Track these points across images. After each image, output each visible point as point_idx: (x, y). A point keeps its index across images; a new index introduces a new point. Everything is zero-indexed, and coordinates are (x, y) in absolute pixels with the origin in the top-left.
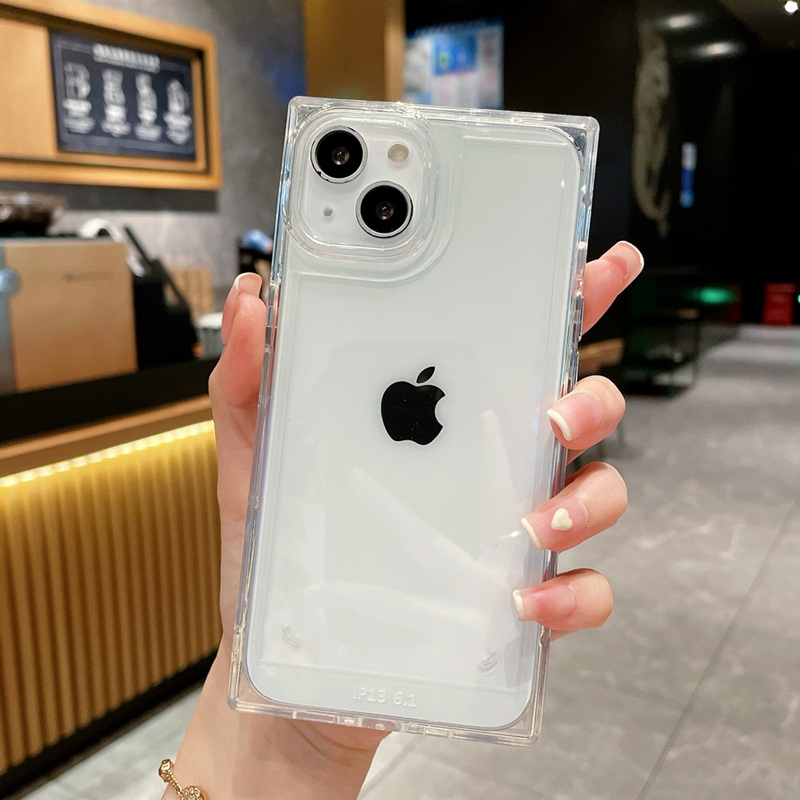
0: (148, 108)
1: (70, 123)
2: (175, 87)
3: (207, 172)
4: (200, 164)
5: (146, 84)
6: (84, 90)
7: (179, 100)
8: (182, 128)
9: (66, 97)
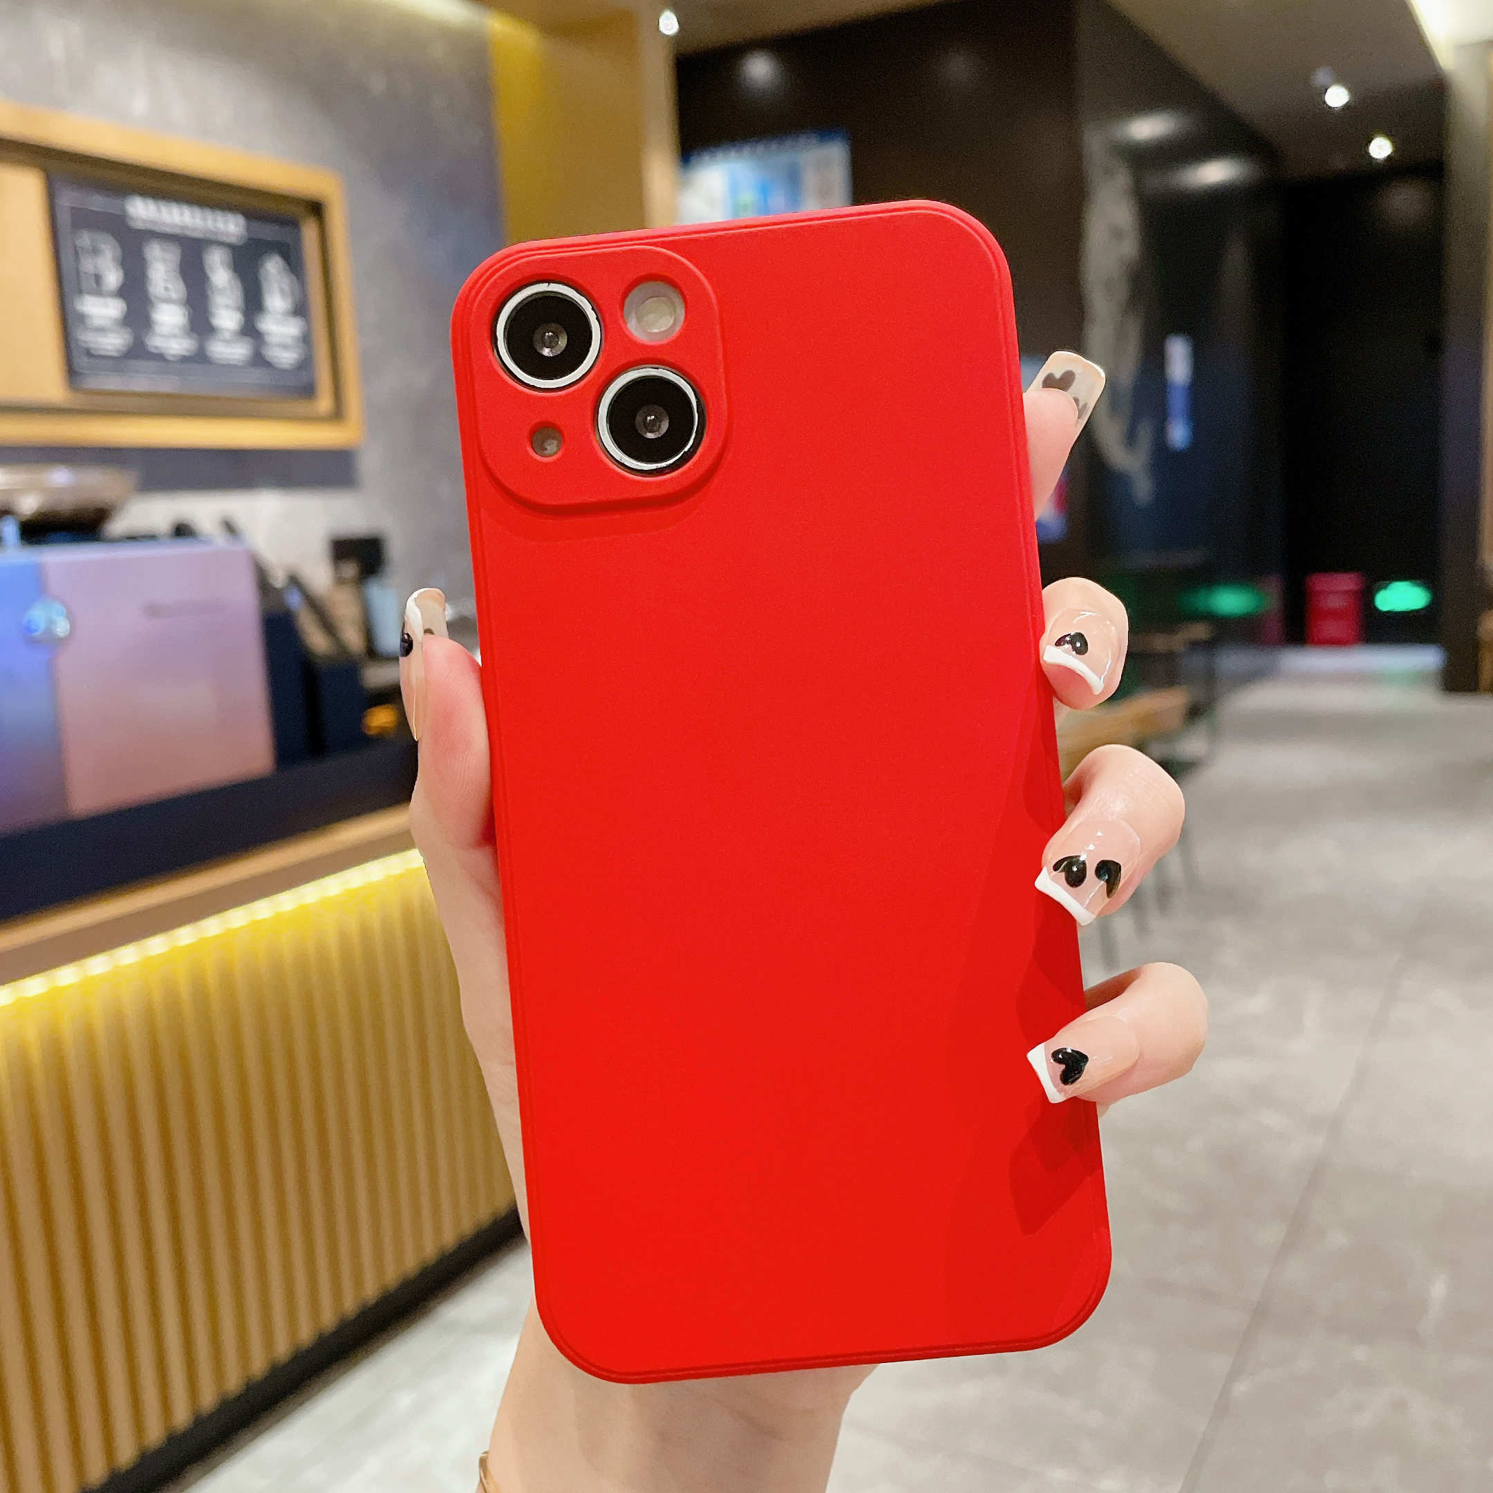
0: (227, 306)
1: (87, 338)
2: (273, 267)
3: (337, 415)
4: (324, 403)
5: (222, 263)
6: (113, 278)
7: (282, 291)
8: (289, 341)
9: (80, 292)
